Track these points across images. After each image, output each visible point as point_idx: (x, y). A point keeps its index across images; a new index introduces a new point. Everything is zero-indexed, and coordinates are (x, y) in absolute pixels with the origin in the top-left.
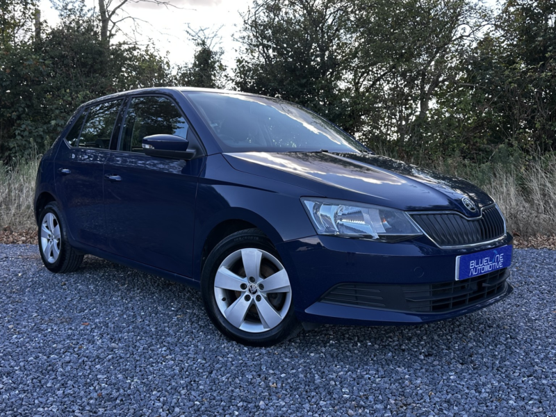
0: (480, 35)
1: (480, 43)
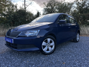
1: (74, 11)
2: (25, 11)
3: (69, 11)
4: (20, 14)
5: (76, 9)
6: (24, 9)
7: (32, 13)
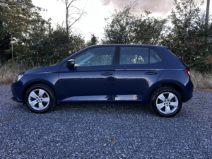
0: (168, 33)
2: (68, 33)
3: (157, 37)
4: (57, 39)
5: (173, 33)
6: (66, 30)
7: (82, 38)
